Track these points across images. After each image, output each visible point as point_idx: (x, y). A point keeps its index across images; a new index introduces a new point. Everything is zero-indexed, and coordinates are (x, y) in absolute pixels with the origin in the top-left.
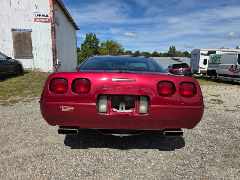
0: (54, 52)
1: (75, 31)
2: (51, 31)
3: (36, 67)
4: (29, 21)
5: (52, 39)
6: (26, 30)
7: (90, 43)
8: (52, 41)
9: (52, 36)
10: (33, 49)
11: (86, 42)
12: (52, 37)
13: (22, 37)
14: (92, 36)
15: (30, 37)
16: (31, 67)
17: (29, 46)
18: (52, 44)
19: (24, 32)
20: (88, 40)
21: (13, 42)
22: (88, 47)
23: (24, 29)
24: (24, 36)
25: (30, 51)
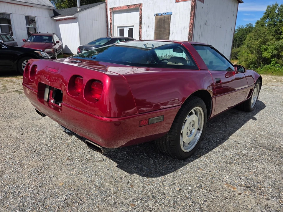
0: (190, 37)
1: (236, 5)
2: (190, 11)
3: (171, 54)
4: (171, 2)
5: (190, 20)
6: (166, 14)
7: (271, 19)
8: (190, 23)
9: (191, 16)
10: (171, 34)
11: (264, 18)
12: (190, 18)
13: (163, 21)
14: (277, 8)
15: (169, 21)
16: (167, 55)
17: (168, 31)
18: (189, 26)
19: (164, 17)
20: (268, 14)
21: (155, 28)
22: (266, 25)
23: (165, 12)
24: (164, 20)
25: (168, 37)
